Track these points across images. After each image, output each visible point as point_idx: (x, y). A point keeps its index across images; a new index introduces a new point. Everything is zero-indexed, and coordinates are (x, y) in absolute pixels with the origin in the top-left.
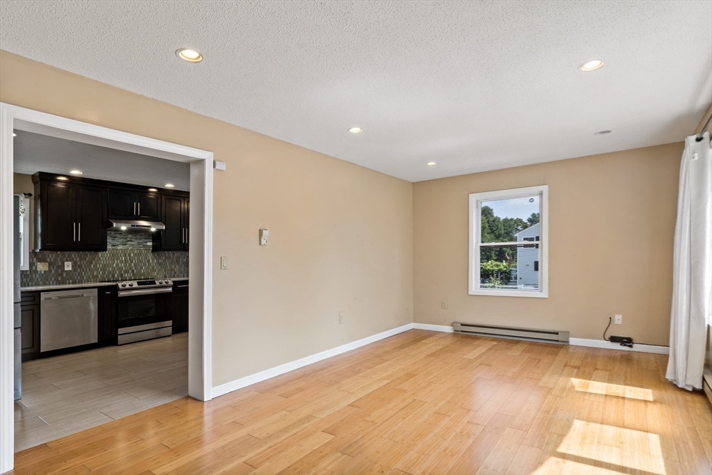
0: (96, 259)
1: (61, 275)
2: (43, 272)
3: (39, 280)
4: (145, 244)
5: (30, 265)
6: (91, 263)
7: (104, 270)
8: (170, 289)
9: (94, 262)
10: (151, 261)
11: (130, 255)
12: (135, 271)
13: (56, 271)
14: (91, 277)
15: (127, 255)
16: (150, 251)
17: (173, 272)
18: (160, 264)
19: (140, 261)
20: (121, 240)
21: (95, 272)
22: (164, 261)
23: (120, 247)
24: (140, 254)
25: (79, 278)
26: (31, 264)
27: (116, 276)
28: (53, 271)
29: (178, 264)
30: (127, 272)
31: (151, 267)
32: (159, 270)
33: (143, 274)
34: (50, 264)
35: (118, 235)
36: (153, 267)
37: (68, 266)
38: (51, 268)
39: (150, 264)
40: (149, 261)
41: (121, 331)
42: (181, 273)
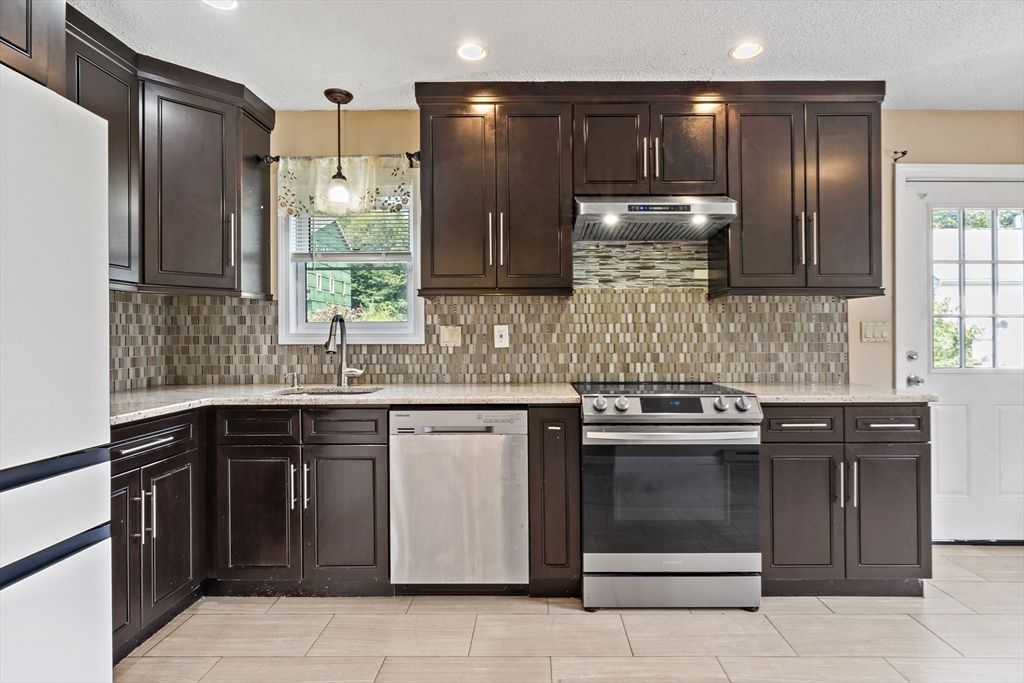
0: (563, 317)
1: (485, 359)
2: (451, 351)
3: (444, 371)
4: (688, 275)
5: (427, 332)
6: (552, 330)
7: (582, 349)
8: (752, 436)
9: (558, 326)
10: (705, 330)
11: (646, 309)
12: (662, 360)
13: (479, 347)
14: (552, 369)
15: (640, 307)
16: (703, 299)
17: (773, 365)
18: (731, 338)
19: (675, 328)
20: (623, 266)
21: (561, 356)
22: (745, 328)
23: (621, 286)
24: (674, 306)
25: (525, 370)
26: (429, 331)
27: (612, 370)
28: (472, 350)
29: (789, 338)
30: (639, 358)
31: (705, 349)
32: (730, 358)
33: (685, 368)
34: (467, 331)
35: (614, 251)
36: (712, 346)
37: (502, 337)
38: (468, 341)
39: (702, 338)
40: (699, 328)
41: (592, 561)
42: (799, 368)
